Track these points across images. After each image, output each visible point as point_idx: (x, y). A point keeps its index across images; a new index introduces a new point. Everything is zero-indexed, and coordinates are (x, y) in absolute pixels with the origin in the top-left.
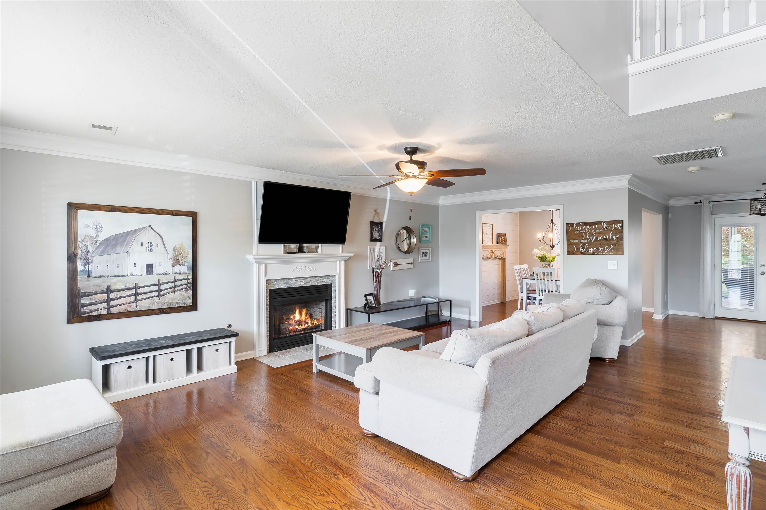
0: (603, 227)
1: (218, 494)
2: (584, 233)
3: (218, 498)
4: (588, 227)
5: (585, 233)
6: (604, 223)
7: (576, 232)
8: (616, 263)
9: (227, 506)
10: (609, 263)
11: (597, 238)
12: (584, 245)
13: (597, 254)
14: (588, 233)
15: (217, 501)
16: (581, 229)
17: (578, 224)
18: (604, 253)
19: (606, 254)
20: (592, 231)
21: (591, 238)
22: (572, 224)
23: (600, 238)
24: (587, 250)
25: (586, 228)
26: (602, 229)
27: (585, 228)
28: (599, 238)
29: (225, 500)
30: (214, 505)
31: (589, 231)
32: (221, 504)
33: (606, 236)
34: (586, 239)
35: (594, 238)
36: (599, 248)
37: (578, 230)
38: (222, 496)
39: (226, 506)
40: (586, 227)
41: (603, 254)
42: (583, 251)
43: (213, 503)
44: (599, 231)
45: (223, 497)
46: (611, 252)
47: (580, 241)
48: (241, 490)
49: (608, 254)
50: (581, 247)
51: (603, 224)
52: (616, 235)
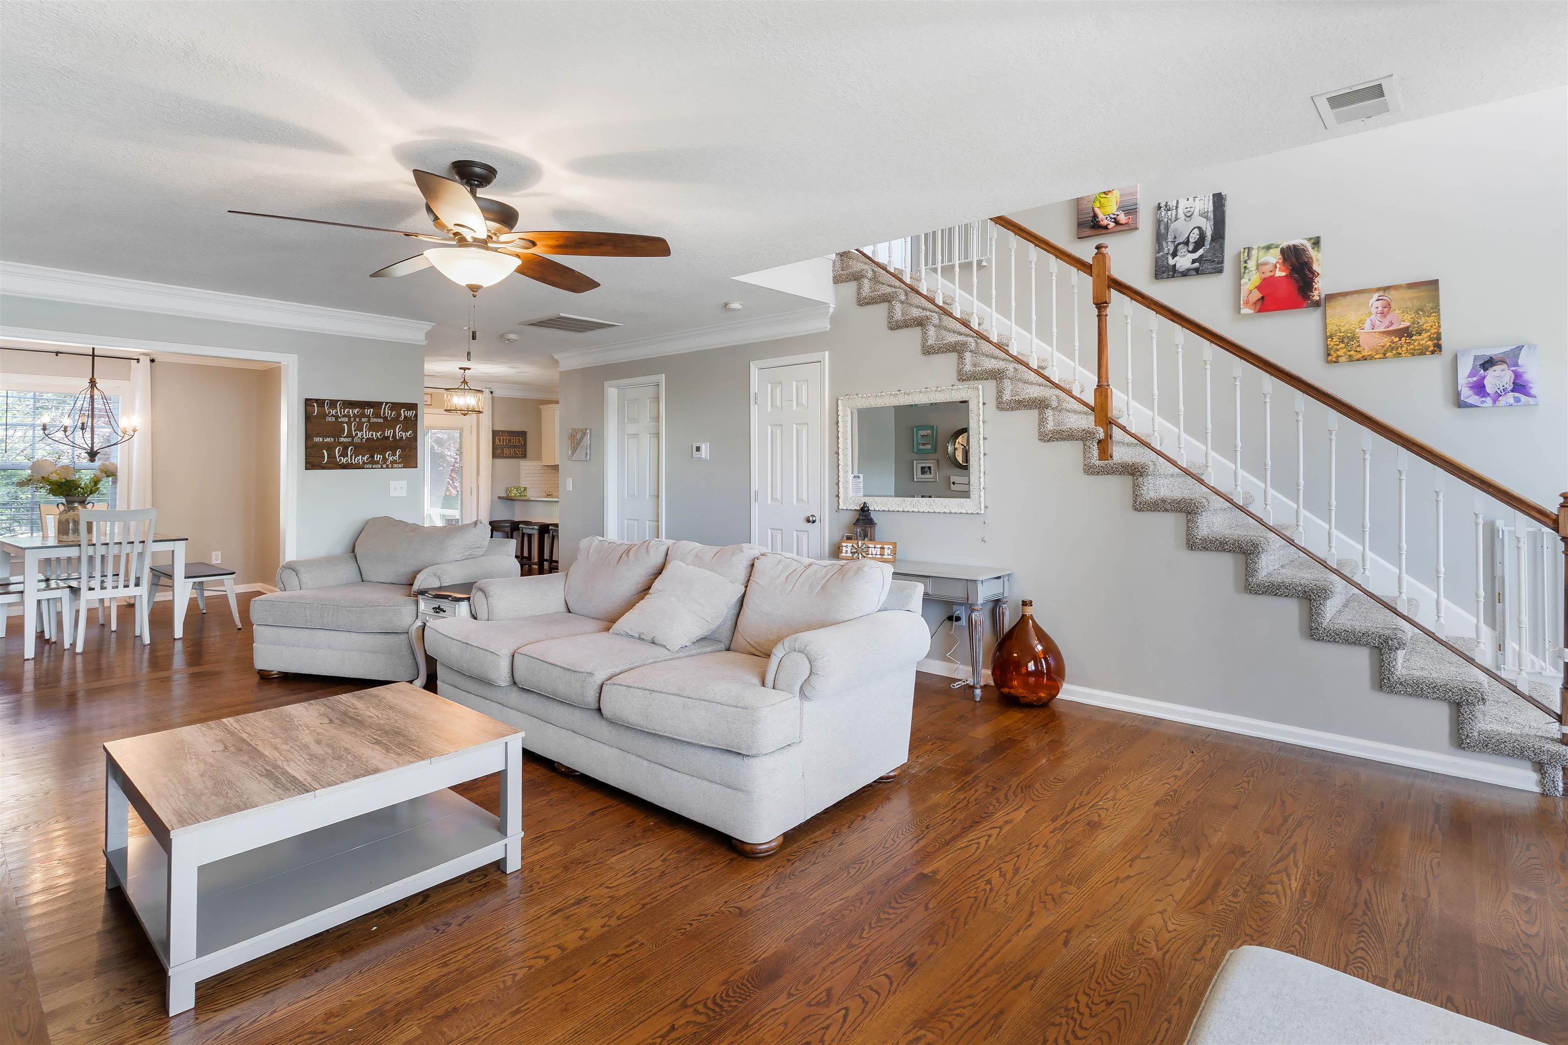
0: (384, 413)
1: (1064, 1020)
2: (345, 423)
3: (1076, 1016)
4: (356, 411)
5: (349, 424)
6: (386, 405)
7: (329, 419)
8: (404, 483)
9: (1088, 991)
10: (393, 484)
11: (372, 435)
12: (346, 448)
13: (372, 468)
14: (355, 424)
15: (1087, 1012)
16: (341, 414)
17: (333, 403)
18: (384, 466)
19: (387, 467)
20: (363, 420)
21: (359, 434)
22: (320, 403)
23: (379, 434)
24: (351, 460)
25: (351, 413)
26: (382, 418)
27: (349, 412)
28: (376, 435)
29: (1077, 1001)
30: (1098, 1012)
31: (358, 420)
32: (1090, 1002)
33: (389, 431)
34: (350, 435)
35: (365, 434)
36: (376, 456)
37: (333, 416)
38: (1067, 1010)
39: (1091, 993)
40: (351, 410)
41: (382, 468)
42: (344, 460)
43: (1096, 1015)
44: (376, 420)
45: (1070, 1006)
46: (399, 463)
47: (338, 439)
48: (1033, 986)
49: (392, 468)
50: (339, 452)
51: (385, 408)
52: (406, 431)
